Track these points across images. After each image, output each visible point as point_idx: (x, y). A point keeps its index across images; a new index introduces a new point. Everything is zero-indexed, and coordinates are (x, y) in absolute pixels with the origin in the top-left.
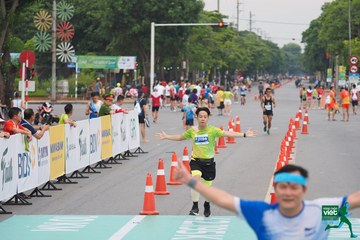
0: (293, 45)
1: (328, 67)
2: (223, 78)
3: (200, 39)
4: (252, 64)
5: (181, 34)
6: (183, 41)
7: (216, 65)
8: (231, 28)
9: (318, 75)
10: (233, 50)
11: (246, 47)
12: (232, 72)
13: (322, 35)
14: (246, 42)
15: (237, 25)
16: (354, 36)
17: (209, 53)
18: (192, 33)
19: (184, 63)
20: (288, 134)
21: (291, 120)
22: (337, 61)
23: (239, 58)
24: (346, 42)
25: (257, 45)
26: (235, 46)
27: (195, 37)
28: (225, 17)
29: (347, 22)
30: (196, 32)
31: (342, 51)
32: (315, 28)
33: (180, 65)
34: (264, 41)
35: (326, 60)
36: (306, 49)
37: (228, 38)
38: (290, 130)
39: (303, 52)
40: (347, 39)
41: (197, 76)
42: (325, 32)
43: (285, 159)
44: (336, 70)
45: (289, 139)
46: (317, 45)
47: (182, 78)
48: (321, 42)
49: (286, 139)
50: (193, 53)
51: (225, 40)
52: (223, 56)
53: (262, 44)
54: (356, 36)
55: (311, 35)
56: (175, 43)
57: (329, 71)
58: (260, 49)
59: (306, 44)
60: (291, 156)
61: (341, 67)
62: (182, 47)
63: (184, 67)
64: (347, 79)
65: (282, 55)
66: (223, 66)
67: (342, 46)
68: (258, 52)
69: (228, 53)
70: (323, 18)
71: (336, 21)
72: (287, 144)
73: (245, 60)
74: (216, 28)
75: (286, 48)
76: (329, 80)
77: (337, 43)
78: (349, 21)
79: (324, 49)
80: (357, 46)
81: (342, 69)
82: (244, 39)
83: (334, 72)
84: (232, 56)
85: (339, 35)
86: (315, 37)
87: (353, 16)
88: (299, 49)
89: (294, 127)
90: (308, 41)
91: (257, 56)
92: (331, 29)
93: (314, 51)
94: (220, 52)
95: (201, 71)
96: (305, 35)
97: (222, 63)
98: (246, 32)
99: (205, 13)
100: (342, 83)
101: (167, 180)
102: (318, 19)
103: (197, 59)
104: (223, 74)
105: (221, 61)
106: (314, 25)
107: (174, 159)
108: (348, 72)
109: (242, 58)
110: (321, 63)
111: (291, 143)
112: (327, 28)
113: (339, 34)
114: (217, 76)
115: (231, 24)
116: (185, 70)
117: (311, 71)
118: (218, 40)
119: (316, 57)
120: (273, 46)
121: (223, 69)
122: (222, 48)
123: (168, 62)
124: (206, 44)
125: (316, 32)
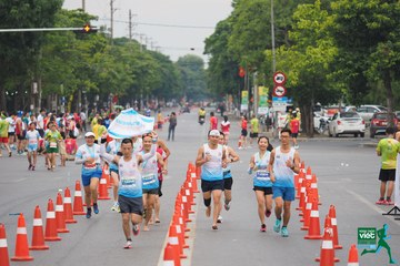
0: (192, 58)
1: (242, 90)
2: (91, 107)
3: (57, 50)
4: (133, 86)
5: (29, 44)
6: (34, 53)
7: (81, 87)
8: (103, 35)
9: (228, 101)
10: (105, 66)
11: (124, 61)
12: (105, 98)
13: (234, 43)
14: (125, 54)
15: (111, 30)
16: (279, 44)
17: (71, 71)
18: (46, 42)
19: (35, 85)
20: (186, 185)
21: (190, 166)
22: (255, 80)
23: (114, 77)
24: (267, 52)
25: (141, 58)
26: (109, 61)
27: (50, 47)
28: (93, 18)
29: (269, 23)
30: (51, 40)
31: (263, 65)
32: (224, 33)
33: (30, 88)
34: (150, 52)
35: (239, 79)
36: (210, 63)
37: (98, 48)
38: (188, 179)
39: (206, 67)
40: (270, 48)
41: (54, 103)
42: (238, 37)
43: (181, 220)
44: (254, 92)
45: (188, 192)
46: (226, 57)
47: (32, 107)
48: (232, 52)
49: (183, 193)
50: (47, 70)
51: (93, 51)
52: (91, 74)
53: (147, 56)
54: (282, 43)
55: (218, 44)
56: (21, 57)
57: (245, 94)
58: (145, 63)
59: (211, 56)
60: (191, 216)
61: (261, 88)
62: (31, 62)
63: (35, 91)
64: (270, 106)
65: (177, 72)
66: (92, 89)
67: (262, 59)
68: (141, 68)
69: (97, 70)
70: (234, 18)
71: (253, 23)
72: (184, 199)
73: (123, 80)
74: (81, 35)
75: (183, 62)
76: (244, 107)
77: (255, 53)
78: (272, 22)
79: (236, 63)
80: (283, 58)
81: (262, 91)
82: (122, 49)
83: (251, 96)
84: (104, 74)
85: (258, 43)
86: (224, 45)
87: (277, 16)
88: (200, 63)
89: (194, 175)
90: (213, 52)
91: (141, 73)
92: (245, 34)
93: (222, 66)
94: (87, 69)
95: (60, 96)
96: (209, 42)
97: (90, 84)
98: (124, 39)
99: (65, 13)
100: (263, 111)
101: (12, 255)
102: (228, 19)
103: (54, 79)
104: (91, 100)
105: (88, 82)
106: (222, 28)
107: (21, 223)
108: (271, 95)
109: (119, 76)
110: (232, 83)
111: (190, 198)
112: (240, 32)
113: (258, 41)
114: (83, 103)
115: (102, 28)
116: (36, 96)
117: (219, 96)
118: (84, 51)
119: (225, 74)
120: (164, 60)
121: (92, 93)
122: (90, 63)
123: (11, 84)
124: (66, 57)
125: (225, 38)
